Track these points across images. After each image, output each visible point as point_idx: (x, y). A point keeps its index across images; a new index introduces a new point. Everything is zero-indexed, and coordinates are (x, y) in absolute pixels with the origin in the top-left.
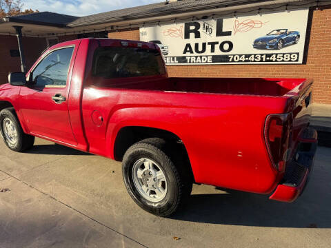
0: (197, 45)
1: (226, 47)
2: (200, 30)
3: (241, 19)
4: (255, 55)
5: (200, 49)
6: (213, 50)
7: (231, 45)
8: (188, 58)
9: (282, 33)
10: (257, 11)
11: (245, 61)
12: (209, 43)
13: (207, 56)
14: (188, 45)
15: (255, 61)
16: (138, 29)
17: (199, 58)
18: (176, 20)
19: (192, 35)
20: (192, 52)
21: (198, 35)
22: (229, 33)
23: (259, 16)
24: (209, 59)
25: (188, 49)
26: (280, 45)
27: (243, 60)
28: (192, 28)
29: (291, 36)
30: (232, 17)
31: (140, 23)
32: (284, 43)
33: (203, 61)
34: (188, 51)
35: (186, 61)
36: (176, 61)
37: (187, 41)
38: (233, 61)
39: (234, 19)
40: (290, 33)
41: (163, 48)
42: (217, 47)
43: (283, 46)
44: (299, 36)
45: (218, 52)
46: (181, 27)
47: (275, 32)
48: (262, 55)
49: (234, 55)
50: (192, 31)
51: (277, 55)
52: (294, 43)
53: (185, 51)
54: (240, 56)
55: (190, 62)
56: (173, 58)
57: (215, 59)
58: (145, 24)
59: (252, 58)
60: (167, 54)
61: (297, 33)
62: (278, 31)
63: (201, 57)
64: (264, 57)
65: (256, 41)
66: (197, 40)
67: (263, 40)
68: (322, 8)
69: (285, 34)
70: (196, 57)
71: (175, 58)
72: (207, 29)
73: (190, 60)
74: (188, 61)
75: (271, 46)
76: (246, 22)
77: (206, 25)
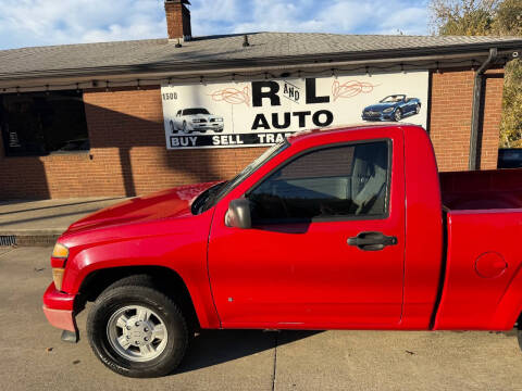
0: (275, 116)
1: (323, 118)
2: (280, 94)
3: (343, 80)
5: (281, 121)
6: (302, 124)
7: (330, 117)
8: (261, 137)
9: (399, 100)
10: (365, 70)
12: (295, 114)
14: (260, 117)
16: (158, 87)
17: (279, 135)
18: (235, 77)
19: (266, 101)
20: (267, 127)
21: (276, 101)
22: (326, 99)
23: (367, 76)
25: (260, 122)
26: (398, 115)
28: (265, 90)
29: (410, 104)
30: (328, 76)
31: (163, 78)
32: (402, 113)
34: (261, 126)
35: (258, 141)
36: (238, 141)
37: (258, 110)
39: (332, 79)
40: (409, 100)
41: (213, 120)
42: (309, 119)
43: (402, 118)
44: (420, 104)
45: (310, 126)
46: (246, 88)
47: (390, 99)
50: (266, 95)
52: (415, 113)
53: (255, 126)
55: (265, 142)
56: (234, 137)
58: (171, 81)
60: (221, 131)
61: (417, 100)
62: (394, 97)
63: (283, 134)
65: (367, 110)
66: (276, 109)
67: (375, 108)
68: (442, 71)
69: (404, 101)
70: (276, 134)
71: (238, 137)
72: (291, 92)
73: (265, 138)
74: (262, 141)
75: (385, 118)
76: (349, 84)
77: (288, 86)
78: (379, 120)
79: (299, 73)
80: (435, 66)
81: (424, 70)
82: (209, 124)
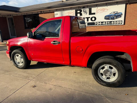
1: (93, 19)
2: (82, 12)
3: (99, 8)
4: (105, 22)
7: (95, 18)
10: (106, 5)
11: (101, 24)
15: (105, 24)
16: (54, 12)
18: (71, 9)
22: (94, 14)
23: (106, 7)
24: (86, 24)
28: (79, 12)
30: (95, 7)
31: (55, 10)
38: (96, 24)
39: (96, 8)
40: (119, 13)
42: (89, 19)
43: (116, 18)
45: (90, 21)
47: (113, 13)
48: (108, 22)
49: (97, 22)
51: (114, 21)
52: (121, 17)
54: (99, 22)
57: (89, 24)
58: (57, 10)
61: (121, 13)
62: (114, 12)
65: (106, 16)
67: (108, 16)
68: (130, 4)
69: (117, 13)
72: (85, 12)
76: (101, 9)
77: (84, 10)
78: (109, 19)
79: (87, 7)
80: (127, 2)
81: (124, 4)
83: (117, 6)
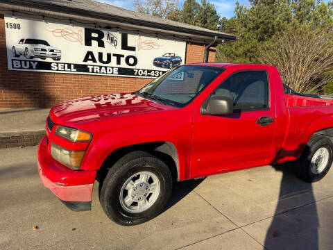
0: (100, 55)
1: (131, 61)
2: (104, 39)
3: (144, 38)
4: (155, 71)
5: (105, 59)
6: (119, 62)
7: (136, 60)
8: (90, 68)
9: (172, 56)
10: (155, 35)
11: (148, 75)
12: (114, 55)
13: (112, 68)
14: (90, 53)
15: (154, 76)
16: (2, 17)
17: (103, 68)
19: (95, 43)
20: (95, 61)
21: (101, 44)
22: (133, 49)
23: (156, 39)
24: (115, 71)
25: (90, 57)
26: (171, 65)
27: (146, 74)
28: (94, 35)
29: (177, 59)
30: (135, 34)
31: (6, 10)
32: (173, 64)
33: (108, 72)
34: (90, 60)
35: (88, 71)
36: (73, 69)
37: (89, 48)
38: (138, 75)
39: (137, 37)
40: (177, 57)
41: (52, 51)
42: (123, 60)
44: (181, 60)
45: (123, 65)
46: (80, 31)
47: (168, 55)
48: (159, 72)
49: (138, 70)
50: (94, 39)
53: (86, 59)
54: (144, 71)
55: (93, 72)
56: (69, 66)
57: (121, 71)
58: (16, 13)
59: (152, 74)
60: (59, 59)
61: (180, 58)
62: (170, 54)
63: (106, 68)
64: (161, 73)
65: (156, 60)
66: (101, 50)
67: (160, 59)
68: (192, 43)
69: (174, 57)
70: (101, 67)
71: (72, 66)
72: (112, 40)
73: (93, 69)
74: (91, 70)
75: (165, 66)
76: (147, 42)
77: (110, 35)
78: (162, 67)
79: (118, 29)
80: (188, 40)
81: (183, 41)
82: (48, 53)
83: (174, 42)
